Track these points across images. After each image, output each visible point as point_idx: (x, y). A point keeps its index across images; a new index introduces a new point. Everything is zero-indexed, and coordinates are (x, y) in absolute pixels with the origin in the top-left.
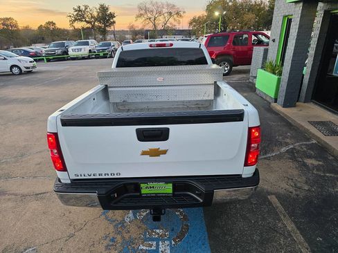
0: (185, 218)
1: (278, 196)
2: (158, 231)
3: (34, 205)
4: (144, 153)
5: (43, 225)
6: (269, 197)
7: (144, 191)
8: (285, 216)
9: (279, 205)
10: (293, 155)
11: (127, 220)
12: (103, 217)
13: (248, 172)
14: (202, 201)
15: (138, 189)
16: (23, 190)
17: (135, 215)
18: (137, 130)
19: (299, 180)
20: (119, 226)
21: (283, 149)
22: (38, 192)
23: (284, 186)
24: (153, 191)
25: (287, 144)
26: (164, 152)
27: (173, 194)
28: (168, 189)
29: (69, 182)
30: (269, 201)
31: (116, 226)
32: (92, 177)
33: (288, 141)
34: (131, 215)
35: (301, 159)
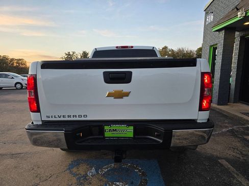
0: (143, 174)
1: (227, 160)
2: (118, 183)
3: (9, 162)
4: (110, 95)
5: (12, 176)
6: (219, 160)
8: (238, 175)
9: (229, 166)
10: (233, 133)
11: (89, 174)
12: (68, 171)
13: (203, 117)
14: (161, 141)
15: (102, 132)
17: (97, 170)
18: (104, 73)
19: (243, 149)
20: (82, 179)
21: (224, 130)
22: (14, 153)
23: (231, 154)
25: (226, 127)
26: (127, 94)
27: (134, 138)
28: (129, 132)
29: (41, 123)
30: (220, 163)
31: (79, 178)
32: (62, 119)
33: (226, 125)
34: (93, 170)
35: (241, 136)
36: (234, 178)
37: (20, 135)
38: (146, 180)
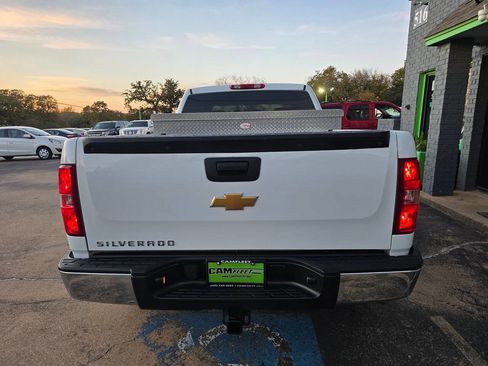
0: (285, 347)
1: (449, 317)
4: (218, 204)
6: (432, 318)
7: (214, 278)
8: (467, 350)
9: (452, 330)
11: (182, 346)
12: (141, 340)
13: (400, 245)
14: (318, 295)
15: (204, 273)
16: (18, 296)
17: (195, 338)
18: (207, 162)
19: (481, 294)
20: (167, 355)
21: (444, 251)
23: (455, 303)
24: (229, 278)
25: (449, 244)
26: (251, 202)
27: (265, 284)
28: (256, 274)
29: (86, 256)
30: (433, 324)
31: (161, 356)
32: (127, 248)
33: (449, 239)
34: (189, 338)
35: (477, 265)
36: (460, 356)
37: (50, 261)
38: (290, 359)
